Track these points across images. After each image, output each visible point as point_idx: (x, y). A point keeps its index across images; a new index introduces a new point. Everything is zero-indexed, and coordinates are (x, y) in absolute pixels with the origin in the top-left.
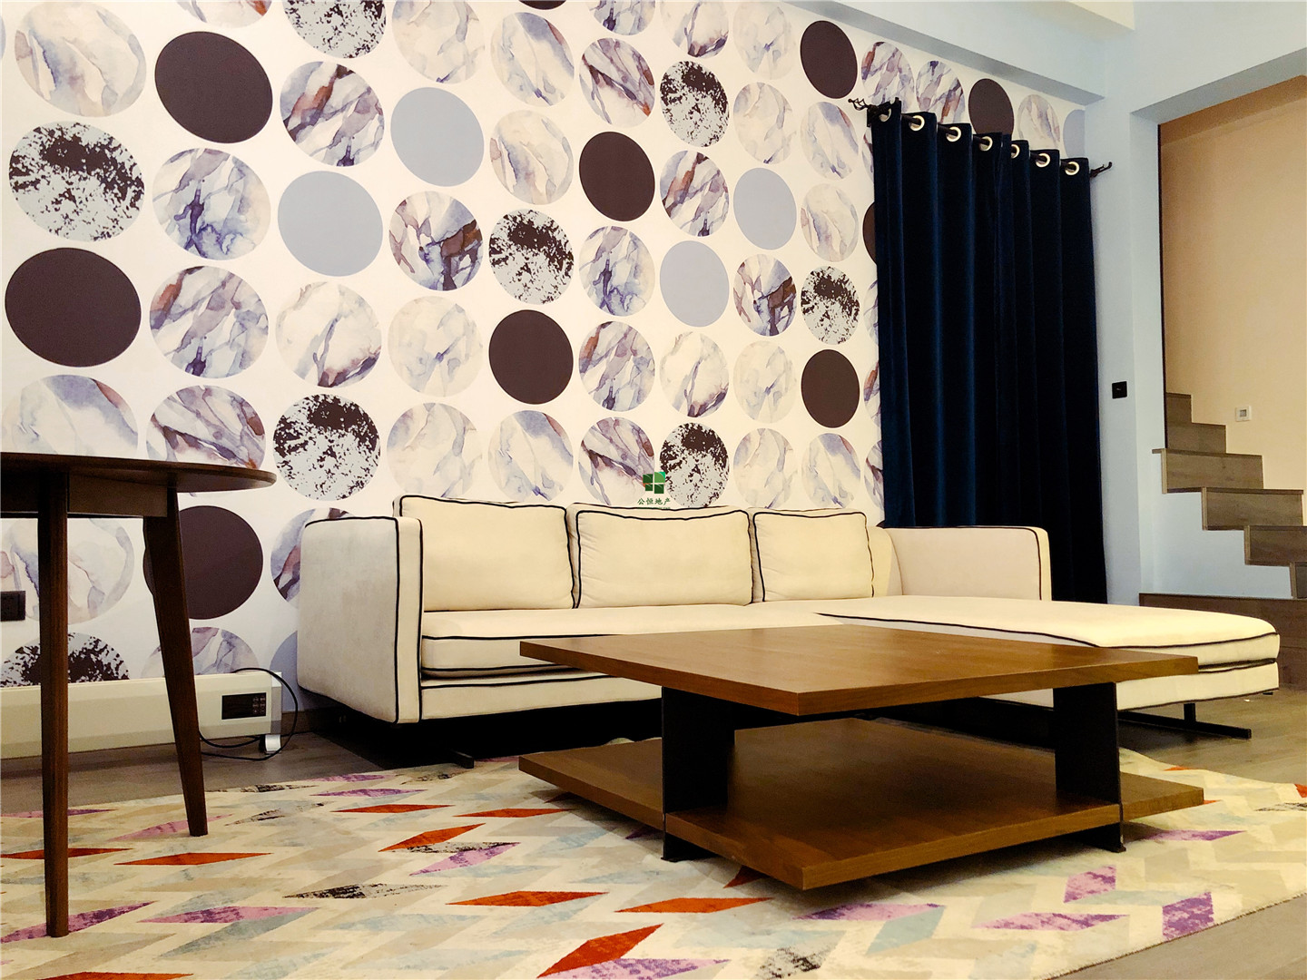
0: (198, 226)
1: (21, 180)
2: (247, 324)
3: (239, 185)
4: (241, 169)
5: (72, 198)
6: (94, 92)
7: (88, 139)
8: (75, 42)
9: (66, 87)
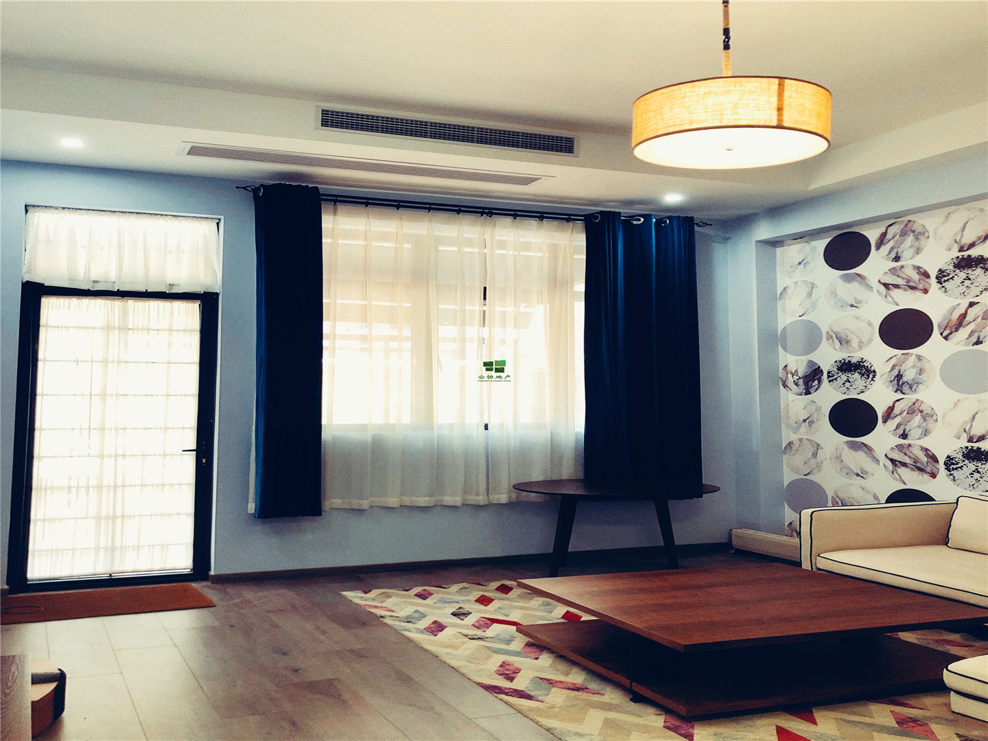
0: (901, 383)
1: (831, 379)
2: (927, 418)
3: (919, 364)
4: (919, 358)
5: (849, 382)
6: (855, 344)
7: (854, 361)
8: (847, 329)
9: (845, 345)
